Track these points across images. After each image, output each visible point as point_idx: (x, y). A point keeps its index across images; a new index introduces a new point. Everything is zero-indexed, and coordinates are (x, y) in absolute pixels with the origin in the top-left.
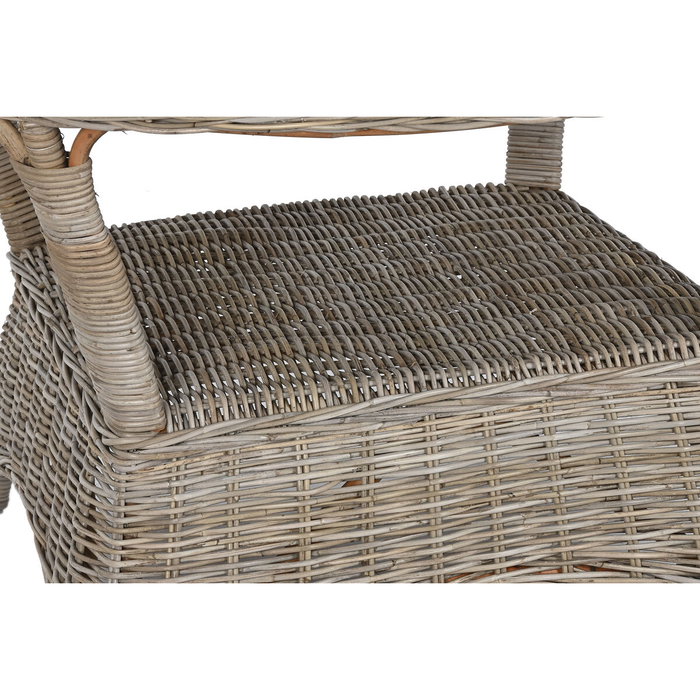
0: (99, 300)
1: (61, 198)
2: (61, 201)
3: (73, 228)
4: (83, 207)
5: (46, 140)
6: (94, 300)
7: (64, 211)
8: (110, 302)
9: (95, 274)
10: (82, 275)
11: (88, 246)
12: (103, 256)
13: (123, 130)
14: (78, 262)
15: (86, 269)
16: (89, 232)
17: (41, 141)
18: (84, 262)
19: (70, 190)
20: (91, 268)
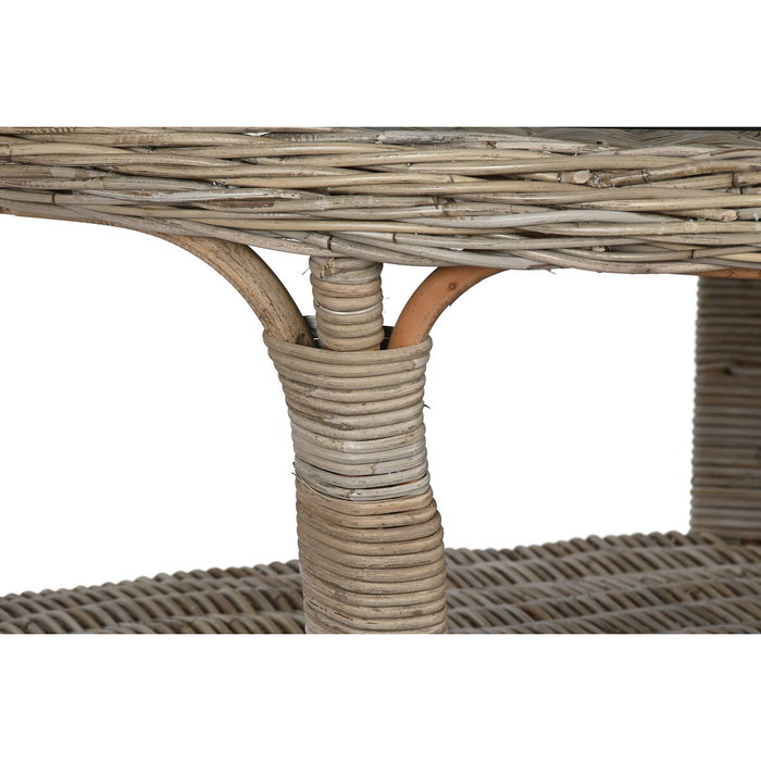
0: (397, 612)
1: (369, 407)
2: (370, 414)
3: (380, 468)
4: (405, 426)
5: (366, 295)
6: (387, 612)
7: (371, 433)
8: (418, 614)
9: (401, 559)
10: (377, 561)
11: (399, 504)
12: (422, 523)
13: (549, 266)
14: (375, 534)
15: (388, 548)
16: (406, 475)
17: (358, 297)
18: (388, 534)
19: (392, 392)
20: (397, 547)
